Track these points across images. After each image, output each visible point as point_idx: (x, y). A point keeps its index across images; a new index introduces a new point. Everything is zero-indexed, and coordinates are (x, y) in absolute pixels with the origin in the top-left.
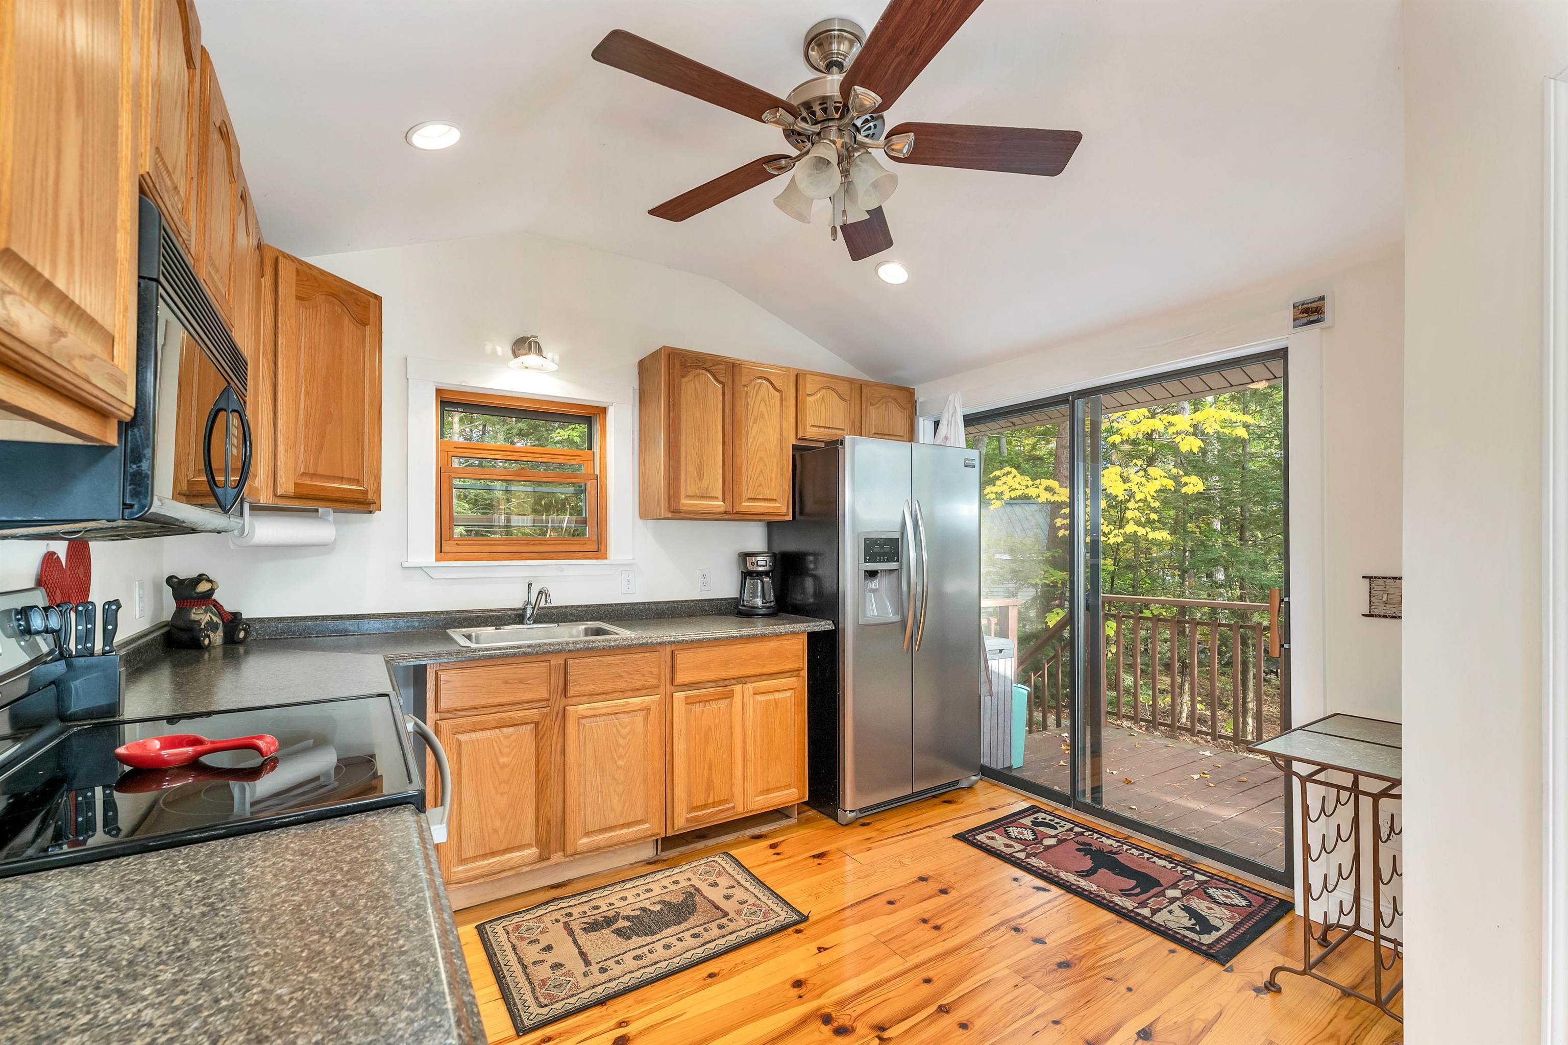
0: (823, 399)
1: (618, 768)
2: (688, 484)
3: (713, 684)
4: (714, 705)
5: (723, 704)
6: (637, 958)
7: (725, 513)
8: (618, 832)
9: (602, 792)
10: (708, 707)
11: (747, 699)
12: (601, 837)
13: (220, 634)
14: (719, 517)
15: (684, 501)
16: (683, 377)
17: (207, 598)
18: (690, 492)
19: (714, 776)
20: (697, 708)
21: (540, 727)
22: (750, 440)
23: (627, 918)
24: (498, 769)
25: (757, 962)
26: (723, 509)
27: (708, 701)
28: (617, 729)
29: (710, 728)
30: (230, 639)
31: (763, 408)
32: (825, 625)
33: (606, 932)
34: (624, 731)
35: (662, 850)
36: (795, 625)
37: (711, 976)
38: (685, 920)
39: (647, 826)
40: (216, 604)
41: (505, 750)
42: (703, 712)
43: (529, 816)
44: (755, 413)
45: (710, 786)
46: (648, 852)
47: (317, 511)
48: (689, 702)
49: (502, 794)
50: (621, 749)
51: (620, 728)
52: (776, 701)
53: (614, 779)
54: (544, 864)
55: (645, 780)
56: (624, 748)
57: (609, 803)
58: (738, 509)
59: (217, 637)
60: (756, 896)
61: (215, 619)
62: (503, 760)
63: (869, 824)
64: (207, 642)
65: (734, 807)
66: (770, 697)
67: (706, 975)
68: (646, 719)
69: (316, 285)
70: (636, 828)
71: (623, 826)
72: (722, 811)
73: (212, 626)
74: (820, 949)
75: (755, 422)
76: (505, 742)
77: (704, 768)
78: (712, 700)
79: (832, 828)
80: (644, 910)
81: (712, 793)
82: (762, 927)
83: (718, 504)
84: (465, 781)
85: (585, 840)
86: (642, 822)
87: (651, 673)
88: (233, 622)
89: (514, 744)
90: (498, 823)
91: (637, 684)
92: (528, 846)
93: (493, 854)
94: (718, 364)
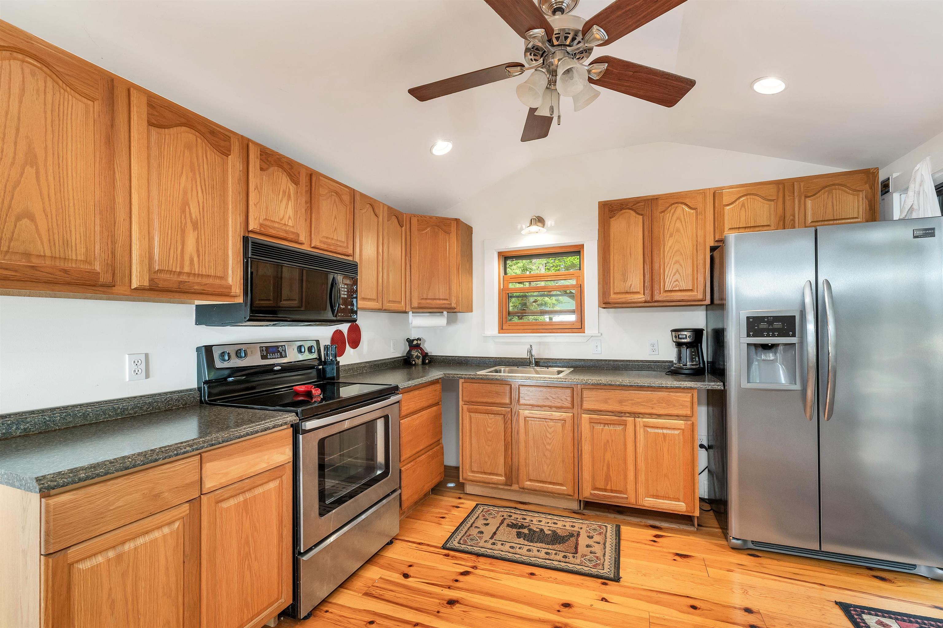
0: (743, 205)
1: (547, 449)
2: (617, 285)
3: (611, 414)
4: (611, 427)
5: (620, 428)
6: (512, 547)
7: (646, 302)
8: (547, 486)
9: (537, 460)
10: (606, 427)
11: (638, 428)
12: (537, 484)
13: (420, 360)
14: (640, 305)
15: (612, 296)
16: (611, 218)
17: (418, 346)
18: (617, 290)
19: (611, 473)
20: (599, 427)
21: (506, 417)
22: (667, 249)
23: (530, 530)
24: (486, 433)
25: (563, 583)
26: (644, 299)
27: (607, 424)
28: (546, 428)
29: (608, 441)
30: (424, 363)
31: (678, 224)
32: (717, 386)
33: (515, 530)
34: (551, 430)
35: (584, 509)
36: (683, 383)
37: (532, 574)
38: (553, 544)
39: (565, 488)
40: (421, 349)
41: (489, 425)
42: (602, 429)
43: (501, 461)
44: (671, 230)
45: (608, 478)
46: (575, 506)
47: (443, 312)
48: (592, 422)
49: (489, 446)
50: (548, 439)
51: (548, 428)
52: (664, 435)
53: (544, 455)
54: (506, 487)
55: (563, 461)
56: (550, 439)
57: (542, 467)
58: (657, 298)
59: (419, 361)
60: (604, 554)
61: (419, 355)
62: (489, 429)
63: (758, 556)
64: (414, 362)
65: (627, 498)
66: (660, 431)
67: (530, 572)
68: (563, 426)
69: (426, 223)
70: (558, 487)
71: (550, 483)
72: (617, 497)
73: (418, 357)
74: (603, 599)
75: (671, 236)
76: (490, 421)
77: (603, 466)
78: (610, 424)
79: (722, 546)
80: (542, 530)
81: (609, 483)
82: (586, 569)
83: (641, 297)
84: (473, 435)
85: (528, 483)
86: (561, 485)
87: (566, 399)
88: (425, 355)
89: (493, 423)
90: (487, 459)
91: (559, 405)
92: (500, 475)
93: (485, 473)
94: (638, 202)
